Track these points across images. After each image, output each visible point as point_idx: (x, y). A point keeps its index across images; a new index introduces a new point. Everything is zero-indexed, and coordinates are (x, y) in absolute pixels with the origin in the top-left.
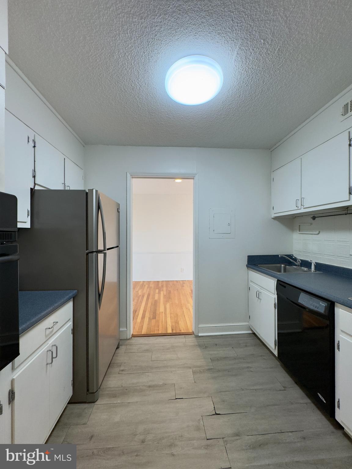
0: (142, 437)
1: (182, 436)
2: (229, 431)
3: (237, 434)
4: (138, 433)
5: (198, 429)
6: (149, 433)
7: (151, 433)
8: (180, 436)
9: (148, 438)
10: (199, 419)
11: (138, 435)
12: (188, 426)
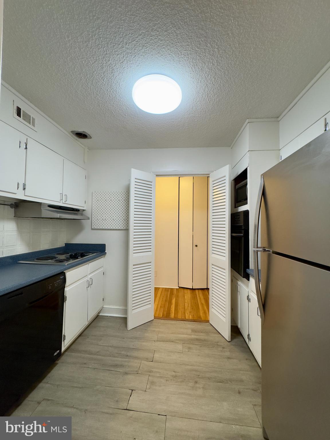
0: (198, 385)
1: (167, 381)
2: (130, 377)
3: (126, 373)
4: (202, 389)
5: (153, 383)
6: (192, 387)
7: (191, 387)
8: (168, 381)
9: (193, 384)
10: (149, 390)
11: (202, 388)
12: (160, 386)
